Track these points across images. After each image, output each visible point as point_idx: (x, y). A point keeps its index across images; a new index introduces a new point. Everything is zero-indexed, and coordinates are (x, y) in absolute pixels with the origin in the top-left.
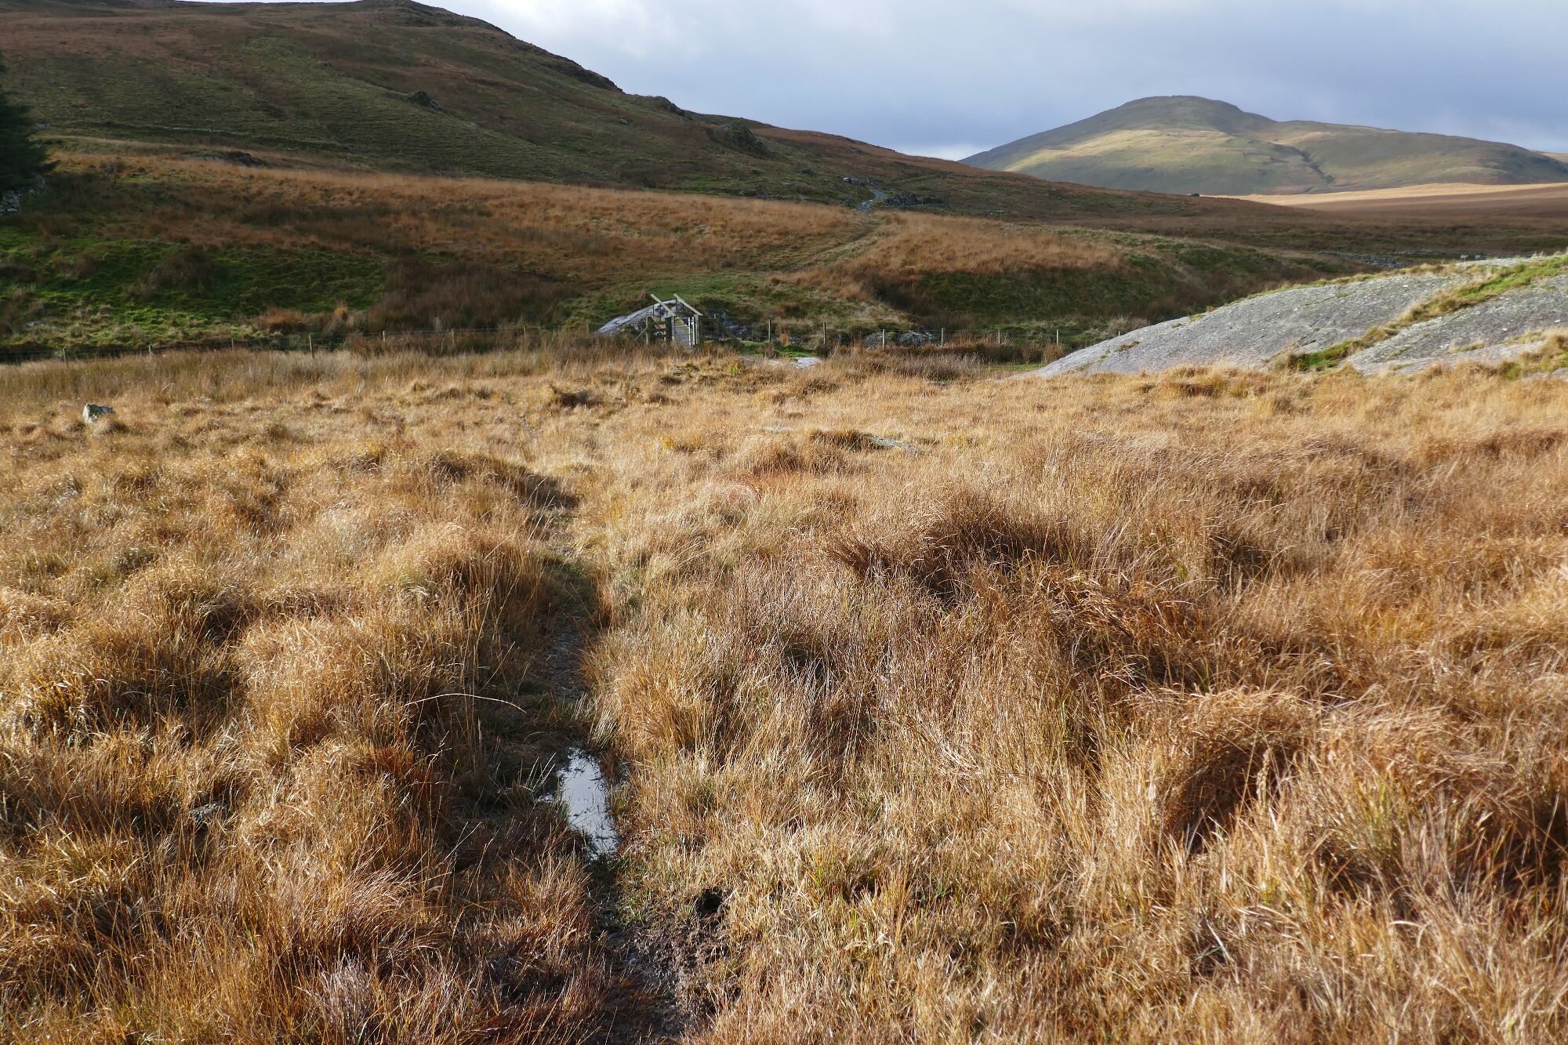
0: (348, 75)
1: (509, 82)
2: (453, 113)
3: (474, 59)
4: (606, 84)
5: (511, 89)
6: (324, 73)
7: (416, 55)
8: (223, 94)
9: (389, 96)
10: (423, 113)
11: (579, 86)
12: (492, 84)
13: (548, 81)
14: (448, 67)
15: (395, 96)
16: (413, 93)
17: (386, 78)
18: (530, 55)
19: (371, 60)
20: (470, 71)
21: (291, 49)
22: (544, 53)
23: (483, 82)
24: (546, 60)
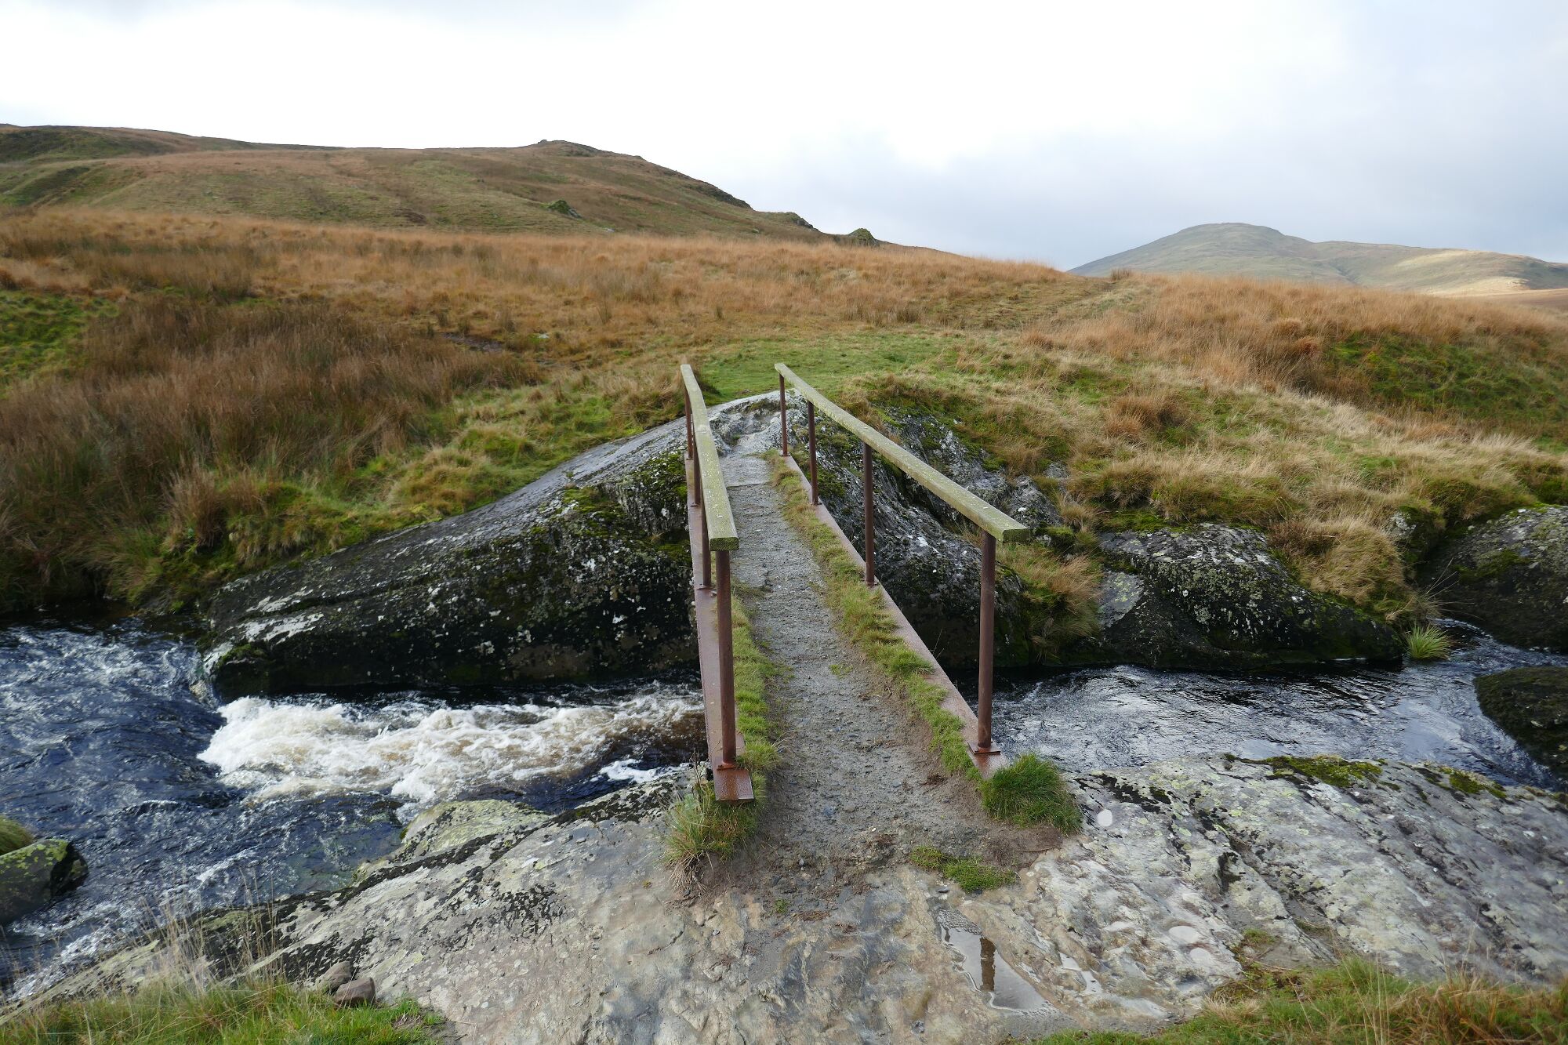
0: (498, 189)
1: (651, 198)
2: (592, 221)
3: (621, 179)
4: (742, 204)
5: (651, 203)
6: (473, 186)
7: (567, 175)
8: (369, 202)
9: (531, 205)
10: (561, 220)
11: (717, 204)
12: (635, 199)
13: (689, 199)
14: (593, 184)
15: (536, 206)
16: (553, 202)
17: (534, 192)
18: (674, 179)
19: (524, 179)
20: (614, 188)
21: (451, 169)
22: (687, 178)
23: (626, 197)
24: (688, 182)
